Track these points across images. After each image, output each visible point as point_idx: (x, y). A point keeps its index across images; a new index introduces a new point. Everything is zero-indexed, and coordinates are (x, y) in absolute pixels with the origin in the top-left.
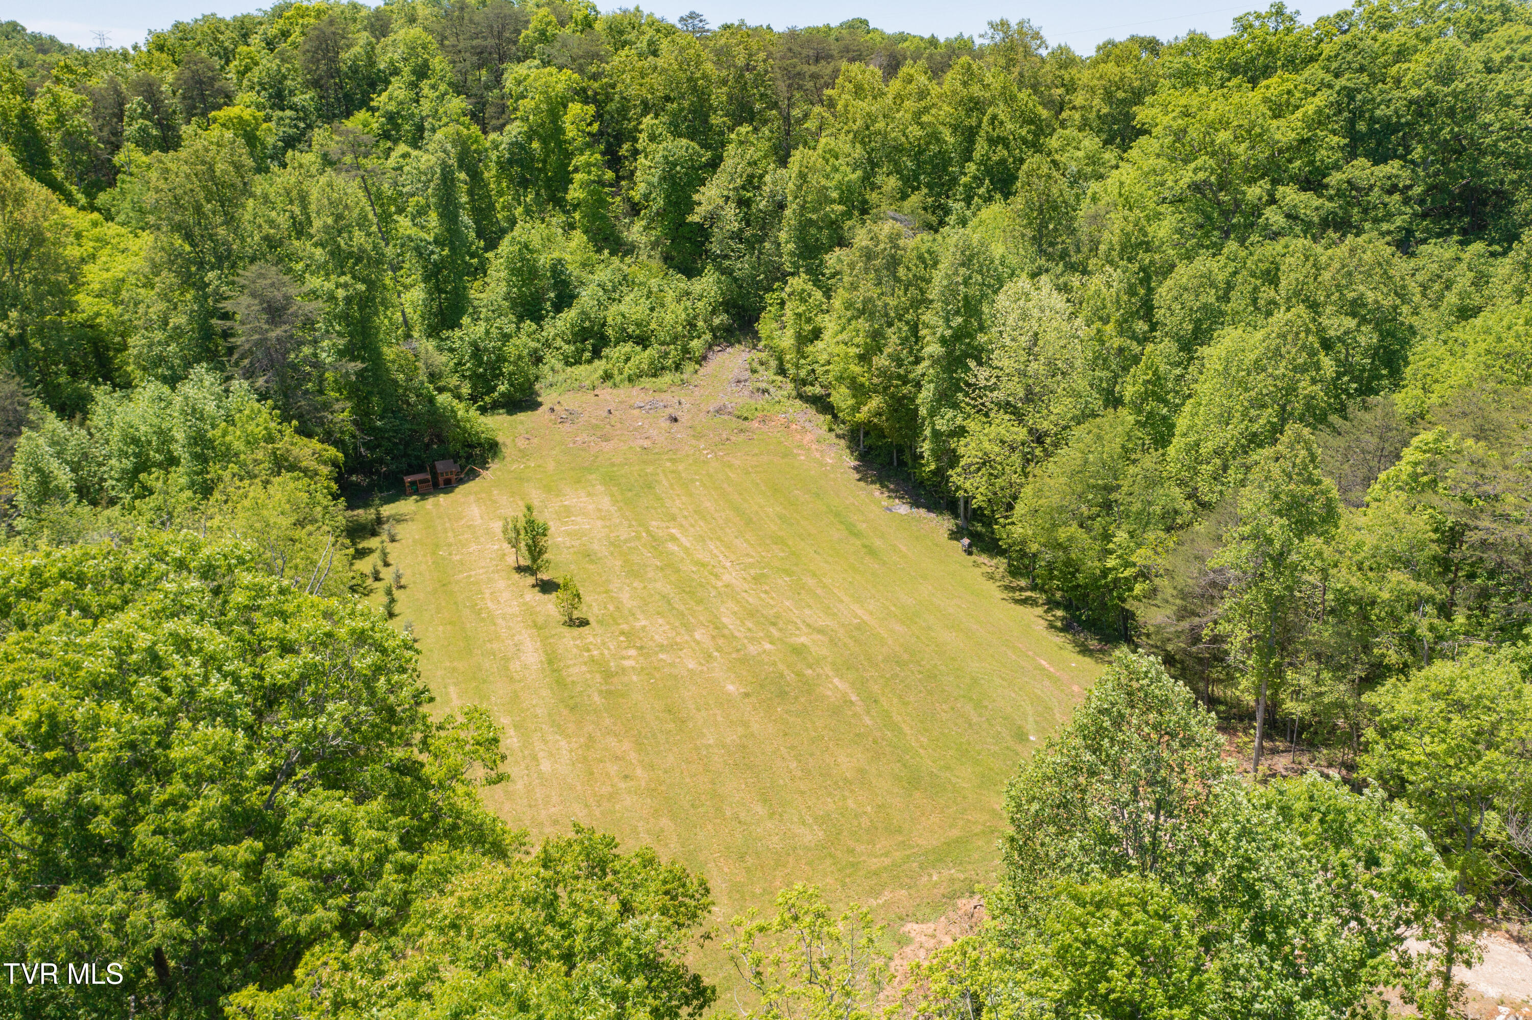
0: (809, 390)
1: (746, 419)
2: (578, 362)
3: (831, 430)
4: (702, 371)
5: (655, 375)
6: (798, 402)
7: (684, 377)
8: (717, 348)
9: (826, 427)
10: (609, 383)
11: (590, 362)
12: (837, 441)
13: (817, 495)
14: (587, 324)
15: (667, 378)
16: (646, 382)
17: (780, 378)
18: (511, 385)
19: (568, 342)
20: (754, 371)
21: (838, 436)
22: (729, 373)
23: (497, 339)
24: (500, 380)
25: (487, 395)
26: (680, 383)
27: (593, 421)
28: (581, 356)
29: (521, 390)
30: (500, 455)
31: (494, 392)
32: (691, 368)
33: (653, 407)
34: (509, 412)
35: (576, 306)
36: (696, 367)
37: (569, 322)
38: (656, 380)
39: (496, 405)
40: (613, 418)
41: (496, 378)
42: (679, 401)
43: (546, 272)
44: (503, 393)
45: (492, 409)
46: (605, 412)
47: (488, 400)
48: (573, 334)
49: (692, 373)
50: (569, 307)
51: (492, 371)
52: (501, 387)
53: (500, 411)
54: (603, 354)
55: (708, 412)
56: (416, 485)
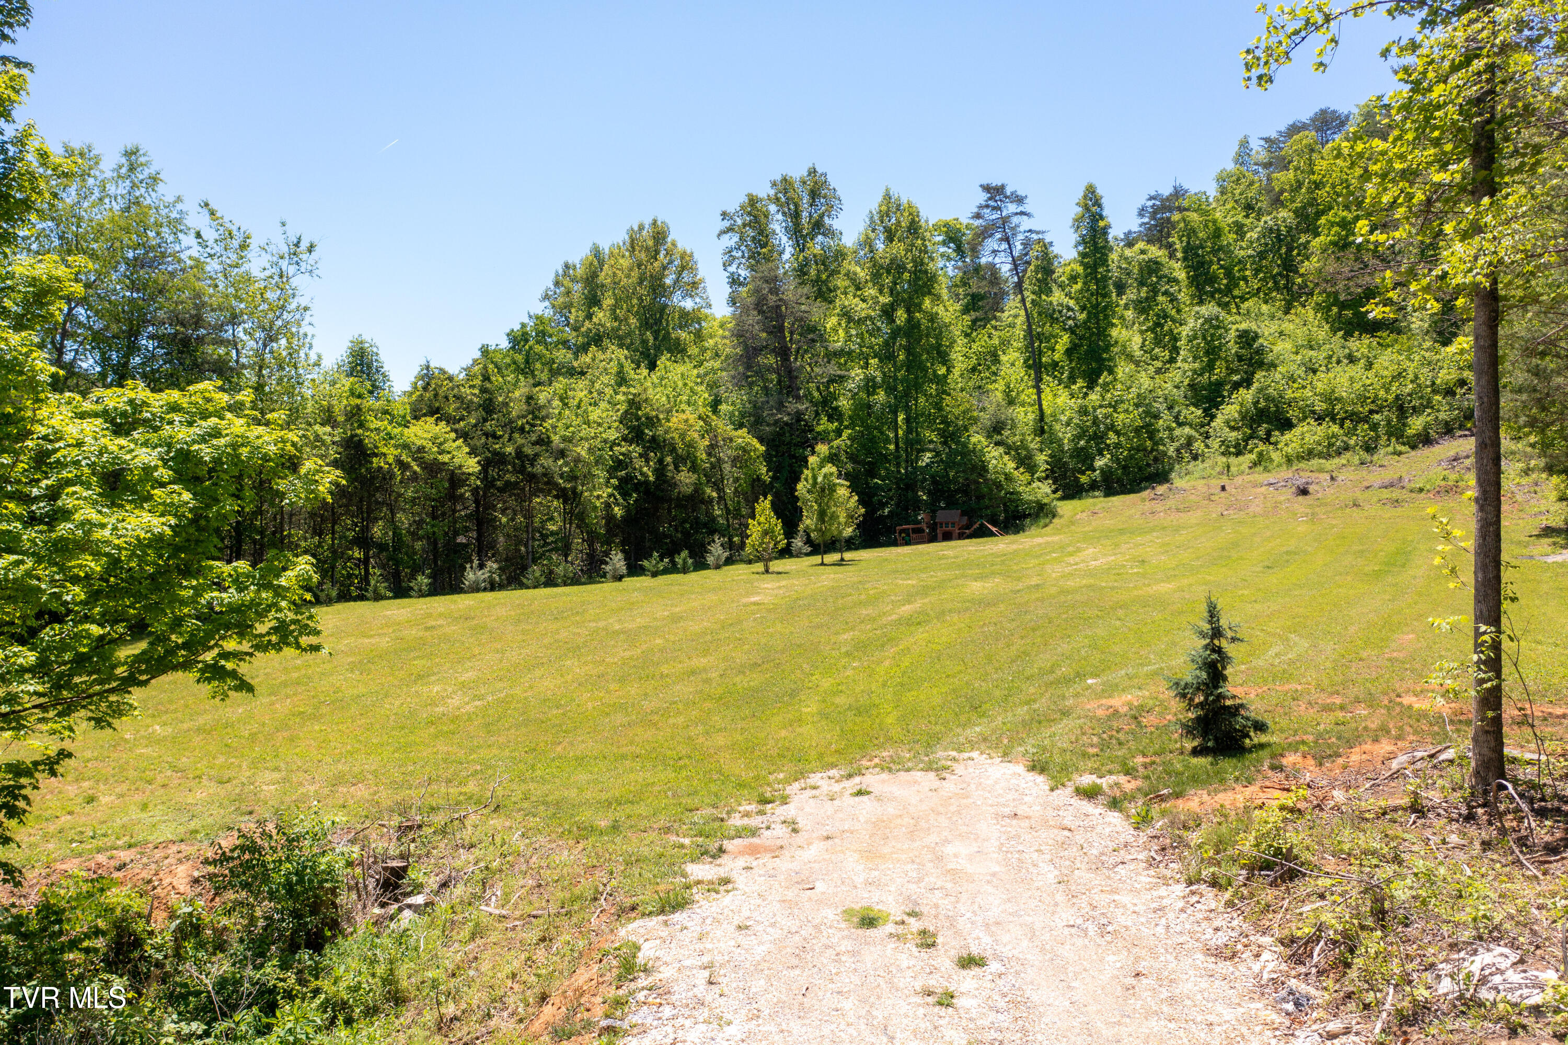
1: (1421, 490)
2: (1238, 453)
4: (1413, 453)
5: (1328, 456)
7: (1369, 458)
8: (1459, 433)
10: (1260, 469)
11: (1251, 451)
14: (1262, 404)
15: (1343, 459)
16: (1311, 463)
18: (1116, 460)
19: (1233, 428)
22: (1452, 453)
23: (1110, 405)
24: (1103, 455)
25: (1083, 473)
26: (1358, 462)
27: (1192, 497)
28: (1247, 444)
29: (1125, 468)
30: (1042, 522)
31: (1094, 470)
32: (1390, 449)
33: (1289, 484)
34: (1107, 495)
35: (1256, 385)
36: (1400, 448)
37: (1242, 405)
38: (1324, 461)
39: (1094, 486)
40: (1223, 494)
41: (1101, 454)
42: (1332, 478)
43: (1233, 348)
44: (1102, 470)
45: (1087, 491)
46: (1219, 489)
47: (1084, 479)
48: (1243, 418)
49: (1387, 454)
50: (1248, 388)
51: (1097, 444)
52: (1099, 463)
53: (1097, 493)
54: (1273, 440)
55: (1368, 488)
56: (908, 535)
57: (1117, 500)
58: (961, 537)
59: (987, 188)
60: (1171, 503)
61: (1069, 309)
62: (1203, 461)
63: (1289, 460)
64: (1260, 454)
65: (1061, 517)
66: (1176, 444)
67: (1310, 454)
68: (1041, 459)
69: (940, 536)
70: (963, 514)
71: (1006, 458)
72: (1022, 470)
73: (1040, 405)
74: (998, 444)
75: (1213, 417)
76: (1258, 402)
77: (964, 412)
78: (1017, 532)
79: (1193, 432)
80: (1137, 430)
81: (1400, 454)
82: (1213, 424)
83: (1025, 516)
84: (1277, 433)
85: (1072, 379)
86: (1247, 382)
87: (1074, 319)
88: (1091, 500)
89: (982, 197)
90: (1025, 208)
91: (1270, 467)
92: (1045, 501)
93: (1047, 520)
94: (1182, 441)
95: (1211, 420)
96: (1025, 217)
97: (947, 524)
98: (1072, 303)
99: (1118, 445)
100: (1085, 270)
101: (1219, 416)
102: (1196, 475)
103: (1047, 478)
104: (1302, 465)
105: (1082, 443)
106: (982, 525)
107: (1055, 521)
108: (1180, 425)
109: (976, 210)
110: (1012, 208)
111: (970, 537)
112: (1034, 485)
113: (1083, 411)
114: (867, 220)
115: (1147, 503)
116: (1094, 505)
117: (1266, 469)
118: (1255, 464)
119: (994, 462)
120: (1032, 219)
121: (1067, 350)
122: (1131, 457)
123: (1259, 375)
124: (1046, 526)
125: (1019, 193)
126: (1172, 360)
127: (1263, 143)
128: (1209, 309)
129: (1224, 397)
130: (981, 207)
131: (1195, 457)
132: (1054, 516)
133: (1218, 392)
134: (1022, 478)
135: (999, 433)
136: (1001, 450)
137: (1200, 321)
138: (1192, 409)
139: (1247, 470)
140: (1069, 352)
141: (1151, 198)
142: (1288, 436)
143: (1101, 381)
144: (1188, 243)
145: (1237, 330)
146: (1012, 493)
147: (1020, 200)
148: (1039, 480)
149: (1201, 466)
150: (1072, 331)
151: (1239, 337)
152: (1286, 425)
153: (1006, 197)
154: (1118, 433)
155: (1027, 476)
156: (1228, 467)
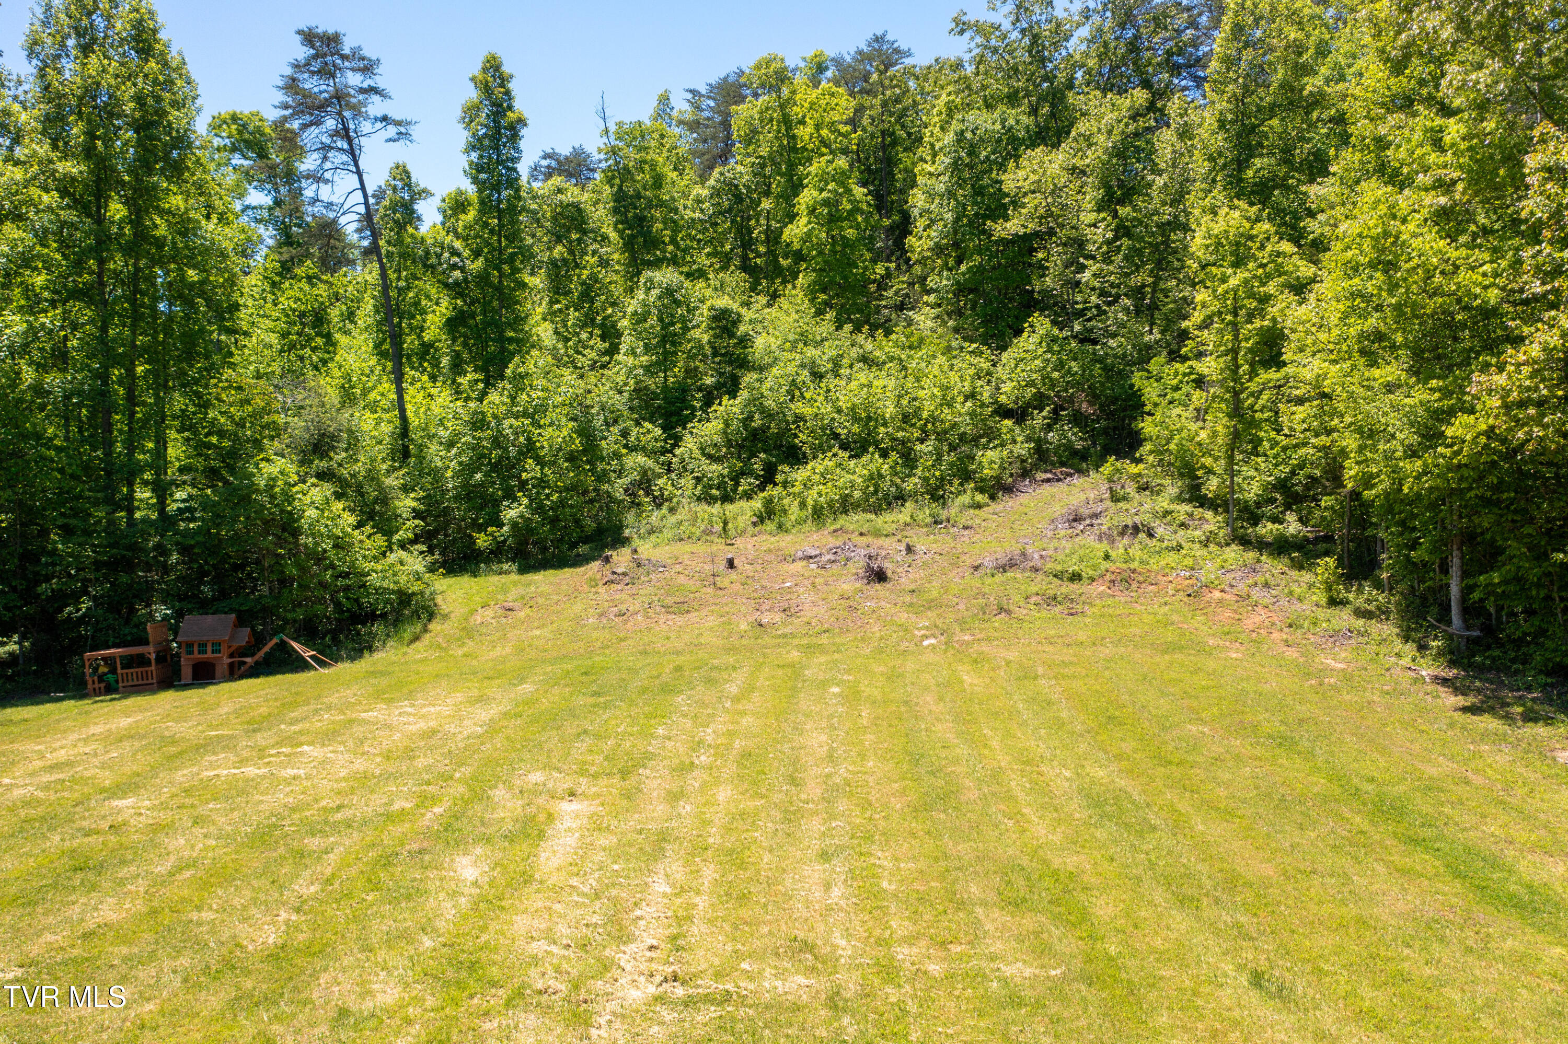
0: (1267, 529)
1: (1076, 577)
2: (726, 498)
3: (1333, 602)
4: (994, 506)
5: (877, 510)
6: (1233, 553)
7: (944, 514)
8: (1040, 476)
9: (1321, 597)
10: (770, 526)
11: (748, 496)
12: (1360, 623)
13: (1285, 742)
14: (758, 422)
15: (903, 514)
16: (856, 520)
17: (1188, 508)
18: (539, 509)
19: (713, 459)
20: (1115, 498)
21: (1360, 613)
22: (1058, 509)
23: (525, 414)
24: (515, 499)
25: (481, 528)
26: (929, 520)
27: (681, 579)
28: (737, 484)
29: (554, 521)
30: (409, 631)
31: (501, 525)
32: (965, 499)
33: (841, 557)
34: (522, 570)
35: (743, 395)
36: (979, 498)
37: (727, 424)
38: (873, 516)
39: (497, 553)
40: (733, 575)
41: (510, 495)
42: (909, 549)
43: (702, 335)
44: (514, 525)
45: (488, 561)
46: (722, 566)
47: (482, 541)
48: (729, 444)
49: (964, 507)
50: (733, 395)
51: (504, 480)
52: (511, 513)
53: (505, 566)
54: (779, 478)
55: (976, 568)
56: (113, 671)
57: (543, 580)
58: (235, 673)
59: (309, 37)
60: (645, 591)
61: (454, 252)
62: (672, 510)
63: (818, 514)
64: (768, 502)
65: (446, 617)
66: (626, 480)
67: (845, 505)
68: (406, 504)
69: (187, 672)
70: (241, 621)
71: (338, 506)
72: (368, 529)
73: (403, 411)
74: (322, 476)
75: (677, 440)
76: (750, 418)
77: (253, 415)
78: (356, 654)
79: (650, 463)
80: (572, 458)
81: (979, 506)
82: (678, 451)
83: (372, 617)
84: (786, 468)
85: (457, 367)
86: (731, 387)
87: (462, 269)
88: (495, 578)
89: (302, 52)
90: (379, 81)
91: (788, 525)
92: (415, 587)
93: (418, 628)
94: (635, 476)
95: (676, 445)
96: (376, 98)
97: (203, 646)
98: (458, 244)
99: (542, 483)
100: (480, 191)
101: (687, 437)
102: (667, 534)
103: (414, 542)
104: (842, 521)
105: (478, 476)
106: (283, 645)
107: (433, 626)
108: (632, 449)
109: (289, 71)
110: (354, 80)
111: (253, 673)
112: (392, 557)
113: (478, 423)
114: (39, 12)
115: (602, 590)
116: (504, 590)
117: (780, 527)
118: (760, 519)
119: (312, 513)
120: (387, 102)
121: (449, 320)
122: (562, 503)
123: (749, 378)
124: (416, 638)
125: (366, 52)
126: (613, 351)
127: (689, 96)
128: (666, 276)
129: (694, 409)
130: (296, 66)
131: (659, 502)
132: (431, 616)
133: (683, 400)
134: (368, 544)
135: (324, 455)
136: (328, 489)
137: (655, 292)
138: (648, 425)
139: (751, 528)
140: (453, 324)
141: (546, 156)
142: (800, 474)
143: (509, 372)
144: (620, 187)
145: (712, 308)
146: (346, 575)
147: (368, 68)
148: (403, 546)
149: (673, 519)
150: (457, 290)
151: (715, 318)
152: (795, 457)
153: (344, 57)
154: (539, 461)
155: (380, 540)
156: (725, 523)
